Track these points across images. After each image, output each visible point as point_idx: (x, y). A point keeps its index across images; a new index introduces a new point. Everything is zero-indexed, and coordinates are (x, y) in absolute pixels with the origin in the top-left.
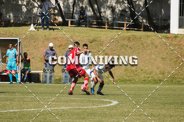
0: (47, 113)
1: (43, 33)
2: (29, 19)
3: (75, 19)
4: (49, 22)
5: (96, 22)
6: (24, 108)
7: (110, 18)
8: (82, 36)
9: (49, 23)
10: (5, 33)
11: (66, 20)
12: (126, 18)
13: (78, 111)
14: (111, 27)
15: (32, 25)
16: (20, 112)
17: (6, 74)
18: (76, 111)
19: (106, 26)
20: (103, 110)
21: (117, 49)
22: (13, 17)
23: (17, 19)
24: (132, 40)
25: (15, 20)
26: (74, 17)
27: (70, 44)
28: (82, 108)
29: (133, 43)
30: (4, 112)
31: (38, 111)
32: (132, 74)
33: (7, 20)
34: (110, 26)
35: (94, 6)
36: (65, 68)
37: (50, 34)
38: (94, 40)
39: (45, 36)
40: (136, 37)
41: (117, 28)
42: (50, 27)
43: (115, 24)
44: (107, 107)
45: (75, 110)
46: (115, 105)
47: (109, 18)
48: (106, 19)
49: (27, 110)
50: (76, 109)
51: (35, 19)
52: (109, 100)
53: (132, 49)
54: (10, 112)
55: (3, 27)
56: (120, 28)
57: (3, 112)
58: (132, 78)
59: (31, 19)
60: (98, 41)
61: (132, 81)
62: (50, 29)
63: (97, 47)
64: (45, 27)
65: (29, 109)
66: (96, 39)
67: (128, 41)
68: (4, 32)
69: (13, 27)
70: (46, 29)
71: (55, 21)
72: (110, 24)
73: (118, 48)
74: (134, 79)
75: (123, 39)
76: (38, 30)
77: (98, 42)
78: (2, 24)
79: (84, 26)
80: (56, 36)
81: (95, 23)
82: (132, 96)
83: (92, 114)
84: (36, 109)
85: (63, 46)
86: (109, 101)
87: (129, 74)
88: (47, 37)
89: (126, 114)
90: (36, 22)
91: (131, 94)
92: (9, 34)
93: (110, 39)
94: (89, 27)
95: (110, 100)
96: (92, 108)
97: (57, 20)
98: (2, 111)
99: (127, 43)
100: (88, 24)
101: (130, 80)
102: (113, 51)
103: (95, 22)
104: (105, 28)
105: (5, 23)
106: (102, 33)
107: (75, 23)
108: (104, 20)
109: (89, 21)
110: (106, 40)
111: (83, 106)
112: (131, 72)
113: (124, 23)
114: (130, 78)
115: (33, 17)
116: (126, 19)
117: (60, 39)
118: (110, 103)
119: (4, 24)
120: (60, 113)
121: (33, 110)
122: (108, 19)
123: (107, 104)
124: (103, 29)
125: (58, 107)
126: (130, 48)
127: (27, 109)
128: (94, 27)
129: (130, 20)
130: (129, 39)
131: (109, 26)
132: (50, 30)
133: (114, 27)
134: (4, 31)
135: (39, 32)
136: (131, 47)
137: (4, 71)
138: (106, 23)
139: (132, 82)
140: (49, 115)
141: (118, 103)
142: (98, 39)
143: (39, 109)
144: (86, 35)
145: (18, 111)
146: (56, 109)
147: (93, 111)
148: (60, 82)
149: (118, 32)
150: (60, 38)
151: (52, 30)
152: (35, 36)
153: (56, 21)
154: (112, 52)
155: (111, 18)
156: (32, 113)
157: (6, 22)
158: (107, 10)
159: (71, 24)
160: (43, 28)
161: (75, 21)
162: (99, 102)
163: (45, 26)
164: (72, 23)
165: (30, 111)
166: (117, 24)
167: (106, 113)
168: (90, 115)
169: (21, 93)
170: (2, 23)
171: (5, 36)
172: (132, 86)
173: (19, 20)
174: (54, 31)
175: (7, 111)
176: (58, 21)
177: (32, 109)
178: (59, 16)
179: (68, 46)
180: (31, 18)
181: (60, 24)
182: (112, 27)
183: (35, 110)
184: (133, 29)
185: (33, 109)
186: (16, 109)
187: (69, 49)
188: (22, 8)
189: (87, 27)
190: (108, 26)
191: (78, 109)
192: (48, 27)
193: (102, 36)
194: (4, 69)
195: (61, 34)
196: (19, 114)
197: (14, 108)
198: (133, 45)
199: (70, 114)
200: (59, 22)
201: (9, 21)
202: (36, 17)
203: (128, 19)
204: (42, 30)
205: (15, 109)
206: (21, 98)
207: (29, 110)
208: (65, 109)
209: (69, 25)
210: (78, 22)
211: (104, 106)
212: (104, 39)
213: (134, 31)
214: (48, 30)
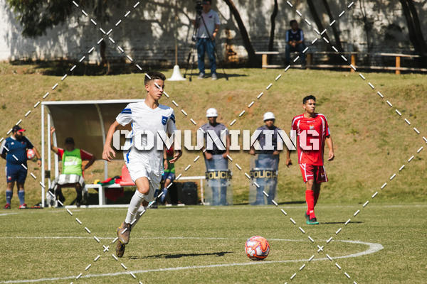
0: (213, 277)
1: (202, 86)
2: (169, 55)
3: (276, 50)
4: (217, 60)
5: (329, 55)
6: (158, 264)
7: (361, 44)
8: (295, 91)
9: (215, 63)
10: (112, 88)
11: (257, 53)
12: (400, 45)
13: (286, 269)
14: (365, 66)
15: (176, 67)
16: (149, 275)
17: (117, 186)
18: (282, 270)
19: (353, 66)
20: (347, 265)
21: (380, 120)
22: (132, 50)
23: (142, 55)
24: (414, 96)
25: (135, 58)
26: (274, 47)
27: (266, 111)
28: (296, 261)
29: (418, 104)
30: (113, 277)
31: (192, 271)
32: (418, 178)
33: (116, 58)
34: (362, 65)
35: (323, 18)
36: (257, 169)
37: (219, 88)
38: (325, 100)
39: (208, 93)
40: (424, 90)
41: (379, 68)
42: (219, 71)
43: (373, 59)
44: (356, 259)
45: (281, 267)
46: (375, 254)
47: (359, 46)
48: (351, 48)
49: (166, 269)
50: (282, 264)
51: (184, 53)
52: (361, 241)
53: (415, 117)
54: (126, 275)
55: (110, 74)
56: (386, 68)
57: (109, 276)
58: (419, 187)
59: (174, 54)
60: (333, 102)
61: (419, 196)
62: (219, 76)
63: (332, 115)
64: (207, 71)
65: (171, 266)
66: (327, 97)
67: (406, 100)
68: (111, 85)
69: (133, 74)
70: (209, 75)
71: (230, 57)
72: (361, 59)
73: (383, 117)
74: (422, 190)
75: (392, 95)
76: (190, 80)
77: (334, 104)
78: (107, 68)
79: (300, 66)
80: (233, 92)
81: (325, 59)
82: (418, 230)
83: (320, 276)
84: (187, 268)
85: (251, 115)
86: (362, 243)
87: (409, 178)
88: (212, 94)
89: (402, 275)
90: (186, 61)
91: (415, 227)
92: (122, 91)
93: (361, 95)
94: (312, 68)
95: (364, 241)
96: (320, 263)
97: (235, 54)
98: (109, 274)
99: (403, 105)
100: (309, 62)
101: (413, 193)
102: (371, 123)
103: (326, 56)
104: (349, 70)
105: (112, 65)
106: (344, 81)
107: (277, 60)
108: (346, 50)
109: (312, 54)
110: (352, 99)
111: (298, 257)
112: (416, 174)
113: (395, 57)
114: (414, 188)
115: (179, 49)
116: (399, 47)
117: (242, 100)
118: (364, 248)
119: (111, 68)
120: (242, 275)
121: (179, 271)
122: (355, 49)
123: (356, 252)
124: (344, 73)
125: (240, 261)
126: (411, 115)
127: (167, 267)
128: (324, 69)
129: (408, 48)
130: (407, 93)
131: (359, 63)
132: (220, 79)
133: (372, 67)
134: (109, 84)
135: (193, 83)
136: (413, 112)
137: (113, 179)
138: (353, 58)
139: (418, 198)
140: (217, 281)
141: (383, 248)
142: (334, 97)
143: (194, 267)
144: (305, 88)
145: (145, 273)
146: (234, 266)
147: (321, 270)
148: (247, 202)
149: (381, 77)
150: (243, 97)
151: (224, 79)
152: (185, 94)
153: (234, 57)
154: (368, 127)
155: (363, 46)
156: (178, 277)
157: (115, 61)
158: (353, 26)
159: (269, 62)
160: (202, 74)
161: (278, 56)
162: (338, 248)
163: (208, 68)
164: (271, 60)
165: (173, 272)
166: (378, 59)
167: (354, 272)
168: (315, 278)
169: (154, 231)
170: (105, 65)
171: (112, 95)
172: (418, 206)
173: (146, 57)
174: (227, 79)
175: (119, 273)
176: (237, 57)
177: (178, 268)
178: (238, 45)
179: (263, 114)
180: (173, 51)
181: (241, 64)
182: (367, 67)
183: (185, 270)
184: (418, 69)
185: (181, 268)
186: (141, 268)
187: (266, 121)
188: (153, 28)
189: (305, 69)
190: (356, 65)
191: (288, 264)
192: (213, 72)
193: (343, 89)
194: (113, 174)
195: (245, 88)
196: (148, 280)
197: (135, 266)
198: (419, 107)
199: (268, 278)
200: (241, 59)
201: (123, 59)
202: (185, 50)
203: (405, 46)
204: (199, 78)
205: (139, 269)
206: (153, 243)
207: (170, 269)
208: (256, 265)
209: (265, 65)
210: (284, 57)
211: (348, 256)
212: (348, 97)
213: (419, 75)
214: (214, 78)
